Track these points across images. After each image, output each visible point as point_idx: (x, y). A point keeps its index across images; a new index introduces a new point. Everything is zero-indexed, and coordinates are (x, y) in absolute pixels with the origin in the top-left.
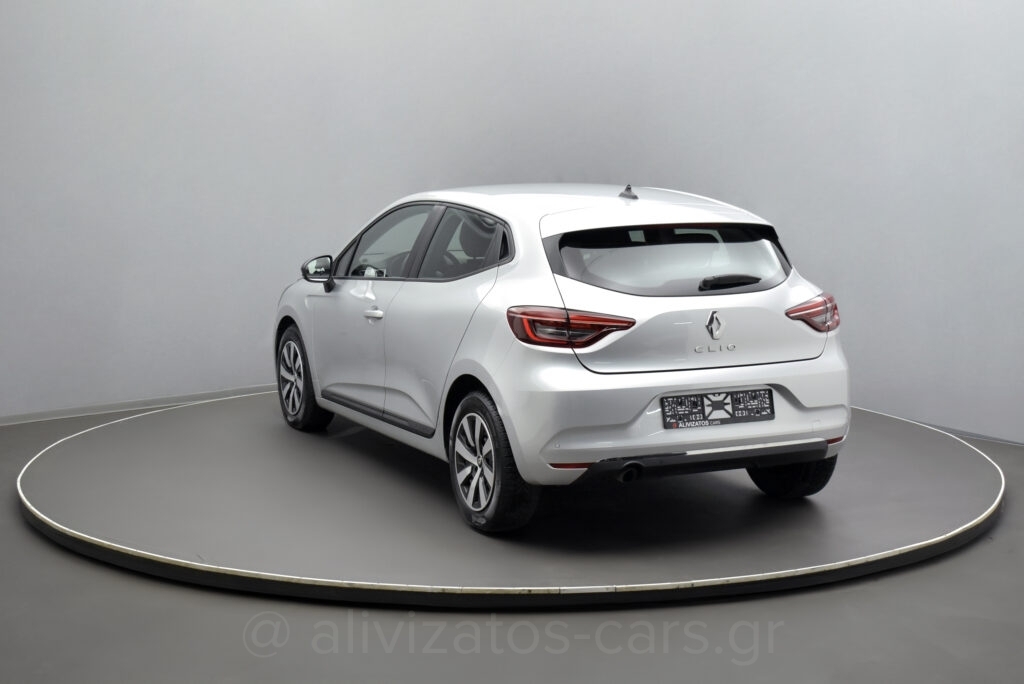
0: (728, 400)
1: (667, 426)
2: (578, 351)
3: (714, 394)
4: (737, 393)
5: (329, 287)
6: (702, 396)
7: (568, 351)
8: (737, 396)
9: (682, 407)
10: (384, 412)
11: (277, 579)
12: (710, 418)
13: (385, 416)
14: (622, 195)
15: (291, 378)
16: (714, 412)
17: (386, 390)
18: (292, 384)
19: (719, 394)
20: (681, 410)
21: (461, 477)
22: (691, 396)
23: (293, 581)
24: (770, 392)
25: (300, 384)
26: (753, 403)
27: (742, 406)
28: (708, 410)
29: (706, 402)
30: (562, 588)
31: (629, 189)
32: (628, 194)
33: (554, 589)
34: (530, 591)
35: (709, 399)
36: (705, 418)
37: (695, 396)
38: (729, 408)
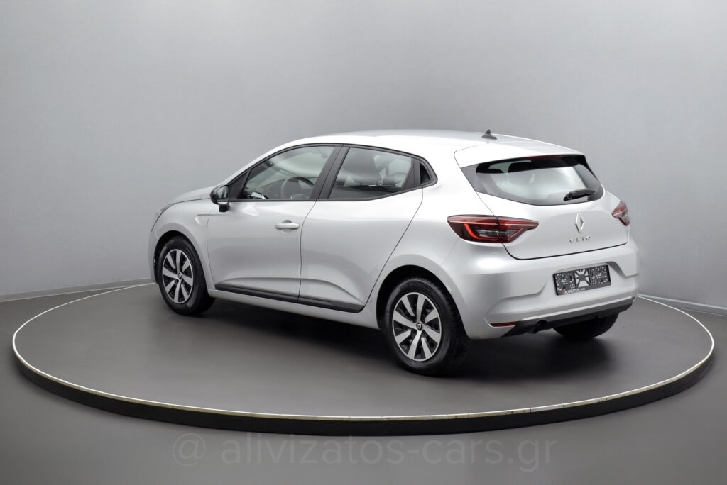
0: (587, 274)
1: (557, 293)
2: (506, 245)
3: (579, 270)
4: (591, 268)
5: (224, 209)
6: (574, 272)
7: (500, 245)
8: (591, 271)
9: (564, 281)
10: (299, 296)
11: (331, 419)
12: (579, 286)
13: (300, 299)
14: (484, 137)
15: (176, 277)
16: (581, 282)
17: (300, 280)
18: (177, 281)
19: (582, 270)
20: (564, 282)
21: (400, 339)
22: (568, 272)
23: (344, 420)
24: (607, 267)
25: (190, 281)
26: (600, 275)
27: (594, 278)
28: (577, 281)
29: (577, 276)
30: (532, 408)
31: (488, 132)
32: (488, 135)
33: (527, 409)
34: (512, 412)
35: (577, 274)
36: (576, 286)
37: (570, 272)
38: (587, 279)
